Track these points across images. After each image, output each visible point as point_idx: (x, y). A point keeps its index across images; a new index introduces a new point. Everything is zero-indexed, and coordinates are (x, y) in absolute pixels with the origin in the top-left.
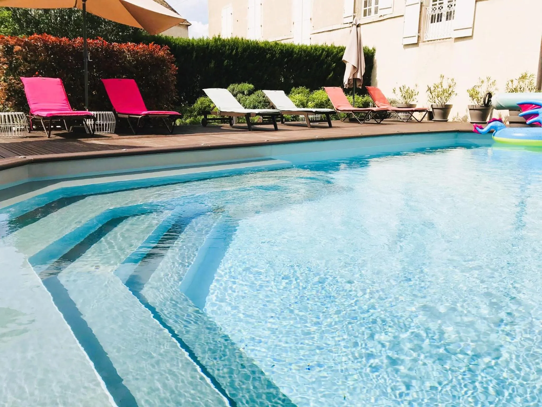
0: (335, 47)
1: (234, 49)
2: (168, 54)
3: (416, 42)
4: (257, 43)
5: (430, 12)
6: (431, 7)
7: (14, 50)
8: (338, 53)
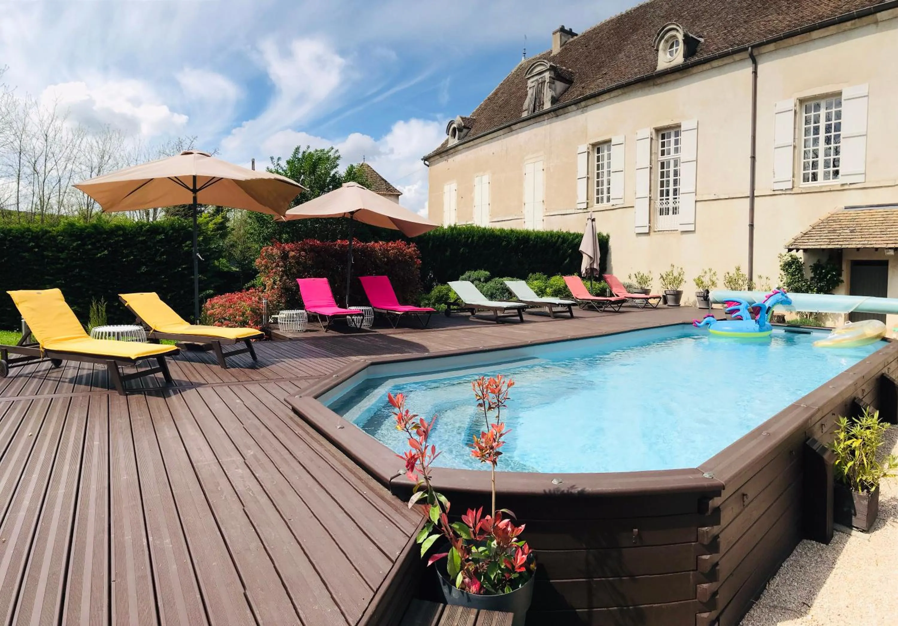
0: (570, 234)
1: (470, 237)
2: (414, 251)
3: (648, 232)
4: (493, 231)
5: (658, 206)
6: (658, 202)
7: (289, 256)
8: (573, 240)
